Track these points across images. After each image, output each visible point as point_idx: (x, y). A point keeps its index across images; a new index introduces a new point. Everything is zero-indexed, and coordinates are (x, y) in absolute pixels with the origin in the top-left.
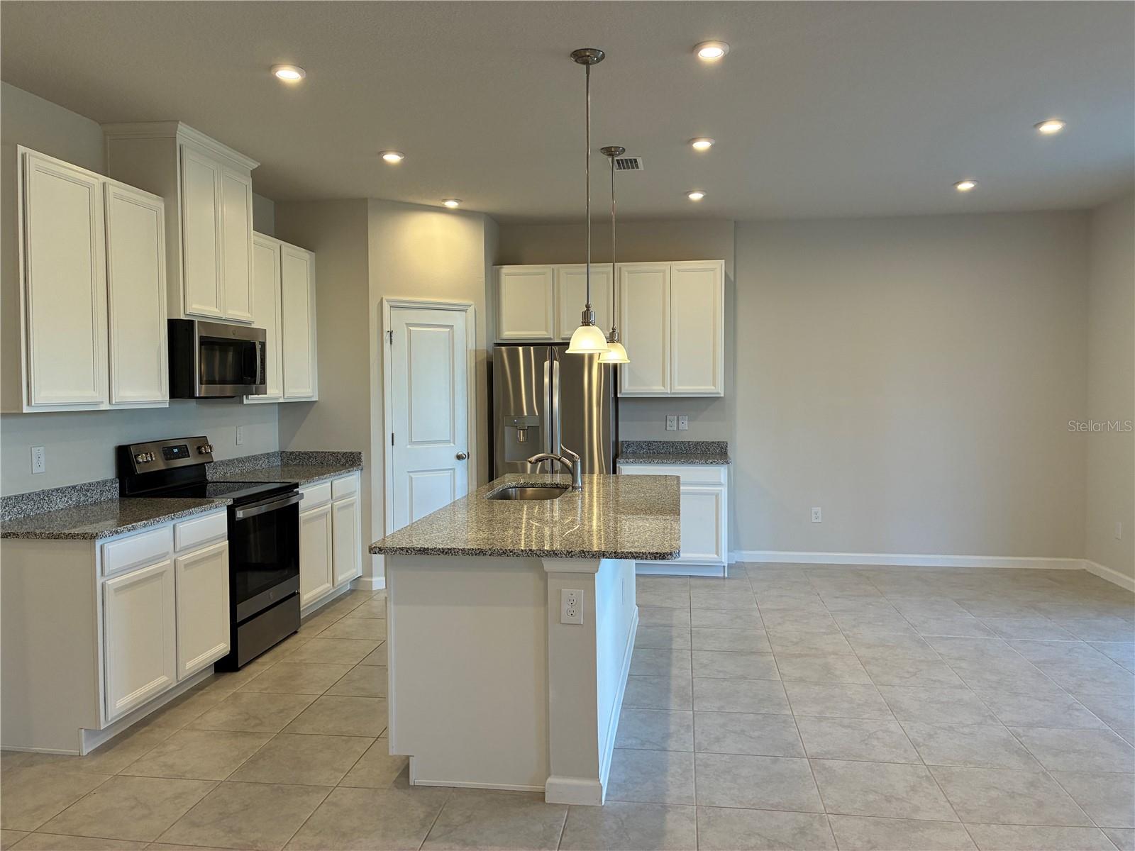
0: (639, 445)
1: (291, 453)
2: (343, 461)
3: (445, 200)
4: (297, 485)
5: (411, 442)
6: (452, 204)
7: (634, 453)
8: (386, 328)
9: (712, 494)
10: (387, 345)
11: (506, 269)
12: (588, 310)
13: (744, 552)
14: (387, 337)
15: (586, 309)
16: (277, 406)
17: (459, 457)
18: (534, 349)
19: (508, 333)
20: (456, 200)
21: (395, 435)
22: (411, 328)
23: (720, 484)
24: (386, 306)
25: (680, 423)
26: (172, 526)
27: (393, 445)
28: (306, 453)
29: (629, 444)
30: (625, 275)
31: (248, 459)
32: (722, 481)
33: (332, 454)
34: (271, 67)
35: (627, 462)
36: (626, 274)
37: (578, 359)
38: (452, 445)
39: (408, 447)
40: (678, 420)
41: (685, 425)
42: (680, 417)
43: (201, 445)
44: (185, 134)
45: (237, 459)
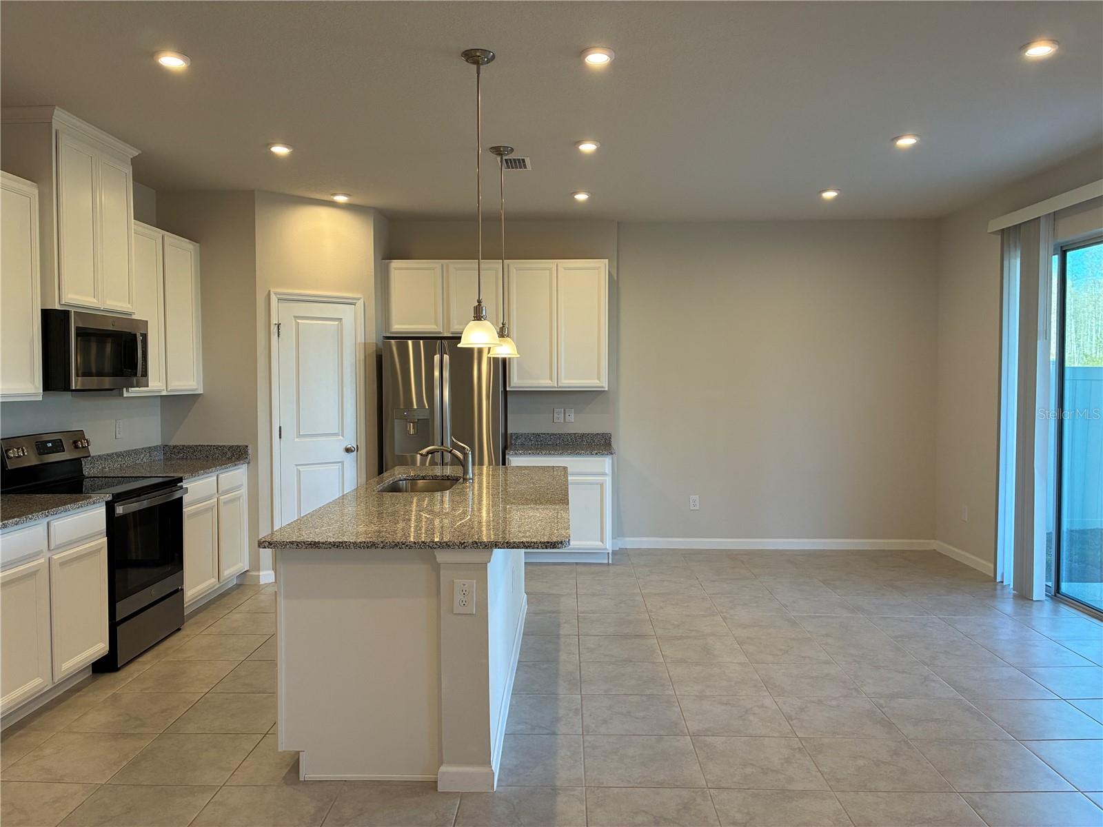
0: (527, 437)
1: (175, 447)
2: (229, 454)
3: (335, 194)
4: (181, 480)
5: (299, 436)
6: (341, 199)
7: (522, 445)
8: (274, 321)
9: (597, 484)
10: (274, 338)
11: (395, 264)
12: (479, 305)
13: (627, 539)
14: (274, 329)
15: (477, 304)
16: (159, 398)
17: (348, 450)
18: (423, 342)
19: (398, 327)
20: (345, 195)
21: (282, 428)
22: (299, 321)
23: (604, 474)
24: (274, 299)
25: (567, 415)
26: (46, 523)
27: (280, 438)
28: (190, 447)
29: (518, 436)
30: (513, 272)
31: (128, 453)
32: (607, 471)
33: (217, 447)
34: (153, 54)
35: (516, 454)
36: (515, 270)
37: (469, 352)
38: (341, 437)
39: (296, 440)
40: (565, 414)
41: (571, 417)
42: (567, 410)
43: (78, 439)
44: (61, 119)
45: (116, 454)
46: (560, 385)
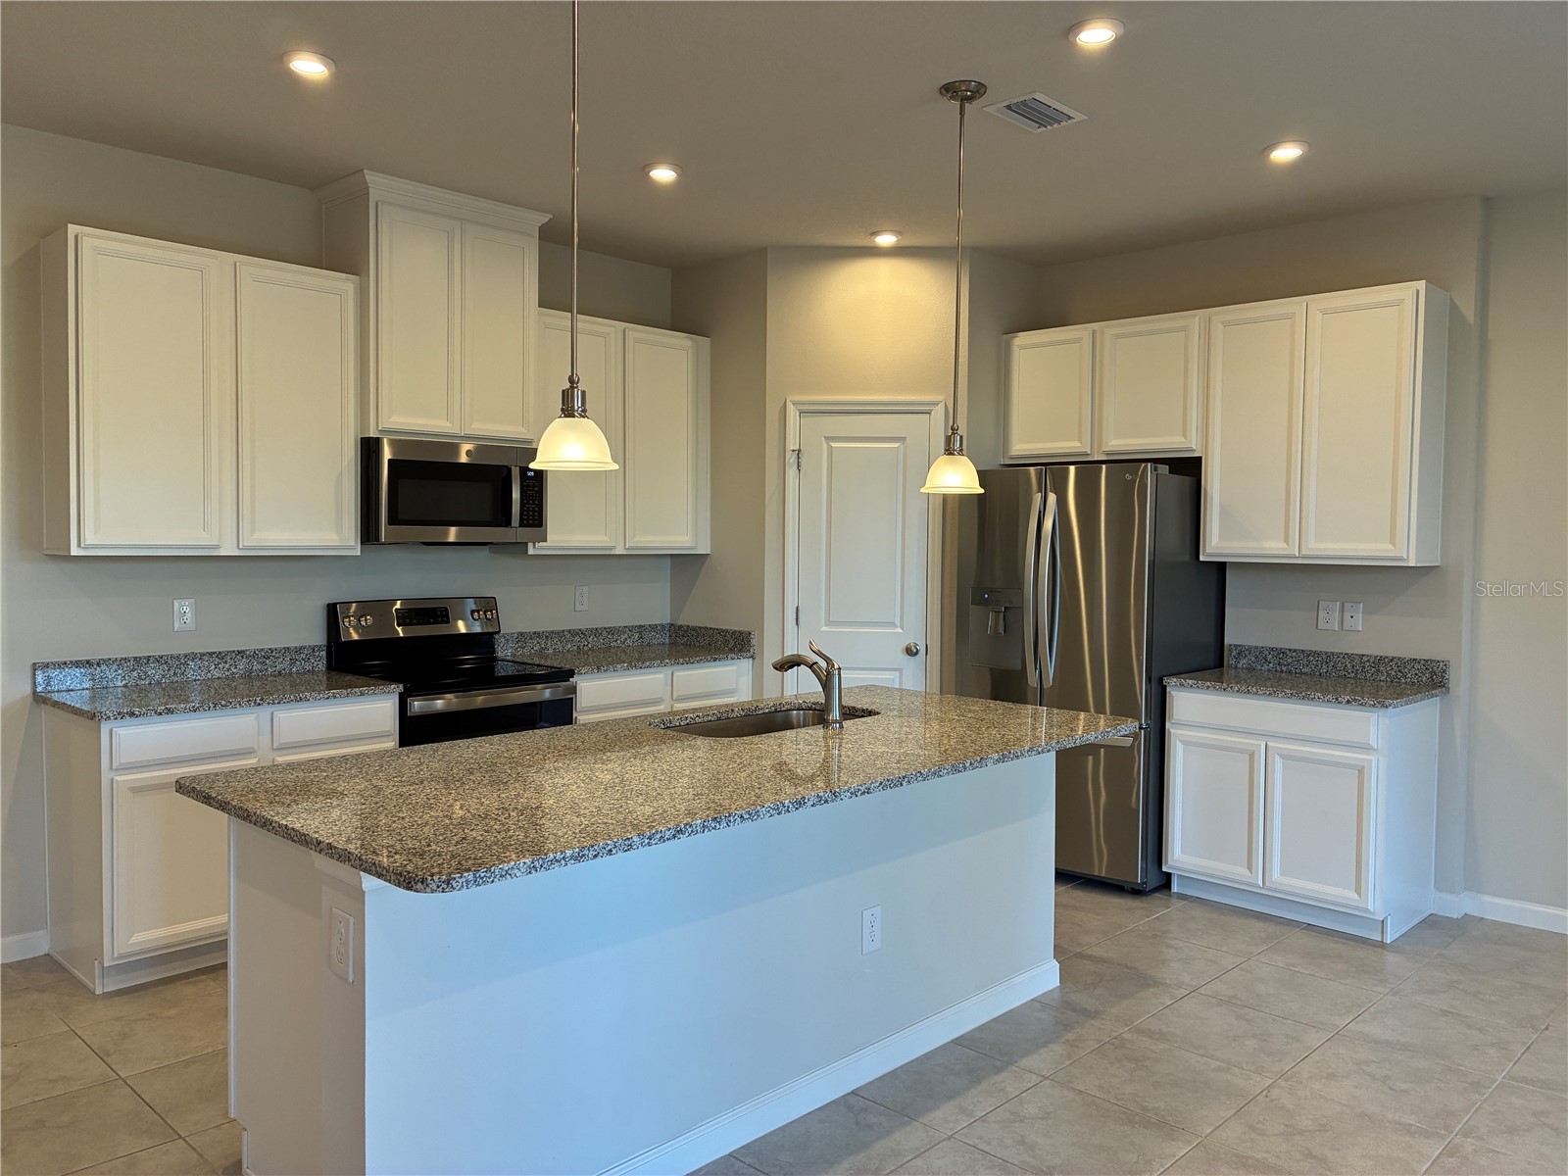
0: (1260, 653)
1: (681, 627)
2: (732, 643)
3: (875, 234)
4: (571, 673)
5: (829, 623)
6: (886, 240)
7: (1251, 669)
8: (792, 444)
9: (1350, 766)
10: (791, 472)
11: (1023, 339)
12: (572, 388)
13: (1488, 898)
14: (791, 458)
16: (669, 561)
17: (911, 652)
19: (1025, 443)
20: (898, 233)
21: (800, 609)
22: (834, 445)
23: (1367, 748)
24: (792, 413)
25: (1347, 615)
26: (269, 713)
27: (797, 624)
29: (1241, 651)
30: (1218, 329)
31: (596, 632)
34: (282, 58)
36: (1221, 326)
38: (899, 630)
39: (824, 629)
40: (1342, 611)
41: (1357, 621)
42: (1347, 606)
45: (569, 631)
46: (1304, 552)
